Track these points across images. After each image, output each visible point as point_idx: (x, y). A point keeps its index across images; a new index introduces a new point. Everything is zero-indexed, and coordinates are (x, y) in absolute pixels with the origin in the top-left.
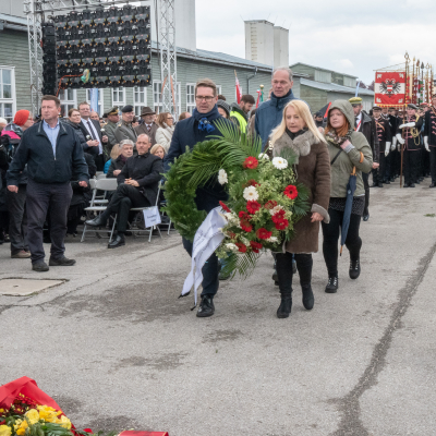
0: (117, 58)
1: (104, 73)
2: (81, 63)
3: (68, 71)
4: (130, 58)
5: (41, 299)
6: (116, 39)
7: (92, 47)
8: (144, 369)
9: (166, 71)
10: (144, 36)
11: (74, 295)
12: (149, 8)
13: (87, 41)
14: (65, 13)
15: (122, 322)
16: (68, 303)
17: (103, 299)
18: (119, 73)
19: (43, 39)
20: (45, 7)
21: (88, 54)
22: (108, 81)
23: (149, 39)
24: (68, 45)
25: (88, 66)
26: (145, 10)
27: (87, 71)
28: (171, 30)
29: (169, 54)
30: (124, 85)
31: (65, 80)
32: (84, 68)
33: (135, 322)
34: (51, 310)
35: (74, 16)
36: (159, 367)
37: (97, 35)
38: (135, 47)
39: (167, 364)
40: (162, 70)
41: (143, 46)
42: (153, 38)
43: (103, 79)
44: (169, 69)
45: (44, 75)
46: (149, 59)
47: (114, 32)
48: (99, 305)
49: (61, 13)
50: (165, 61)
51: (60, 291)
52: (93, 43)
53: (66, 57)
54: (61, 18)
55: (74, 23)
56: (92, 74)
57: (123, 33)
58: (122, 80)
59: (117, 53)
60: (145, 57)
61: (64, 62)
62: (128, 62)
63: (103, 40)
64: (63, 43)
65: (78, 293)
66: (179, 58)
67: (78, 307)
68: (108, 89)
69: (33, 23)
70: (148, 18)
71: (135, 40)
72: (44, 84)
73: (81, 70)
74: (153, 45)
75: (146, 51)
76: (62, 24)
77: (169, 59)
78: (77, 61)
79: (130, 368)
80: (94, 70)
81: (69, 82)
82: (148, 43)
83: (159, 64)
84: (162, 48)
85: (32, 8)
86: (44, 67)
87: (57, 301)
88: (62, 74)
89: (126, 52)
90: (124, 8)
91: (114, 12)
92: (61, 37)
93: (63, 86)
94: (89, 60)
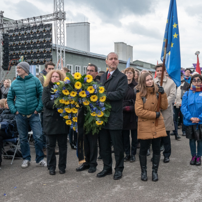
0: (36, 50)
2: (20, 53)
3: (14, 57)
4: (42, 50)
6: (36, 40)
7: (25, 45)
9: (59, 56)
10: (49, 39)
12: (51, 24)
13: (23, 42)
14: (14, 29)
18: (37, 58)
19: (4, 42)
20: (5, 26)
21: (23, 48)
22: (32, 62)
23: (51, 40)
24: (14, 44)
25: (23, 54)
26: (50, 25)
27: (22, 56)
30: (39, 64)
31: (12, 61)
32: (21, 55)
35: (17, 30)
37: (27, 39)
38: (45, 45)
40: (58, 56)
41: (49, 44)
43: (30, 61)
44: (61, 56)
45: (3, 59)
46: (51, 51)
47: (35, 37)
49: (11, 29)
50: (59, 52)
52: (26, 43)
53: (13, 50)
54: (11, 31)
55: (17, 33)
56: (25, 58)
57: (39, 37)
59: (36, 48)
60: (49, 49)
61: (12, 52)
62: (41, 52)
63: (30, 41)
64: (12, 43)
70: (51, 30)
71: (45, 41)
72: (3, 63)
73: (20, 56)
75: (50, 46)
76: (11, 34)
77: (61, 51)
78: (18, 52)
80: (26, 56)
81: (14, 63)
82: (51, 42)
83: (56, 53)
86: (4, 55)
88: (11, 59)
89: (41, 47)
90: (40, 25)
91: (35, 27)
92: (11, 40)
93: (12, 64)
94: (23, 51)
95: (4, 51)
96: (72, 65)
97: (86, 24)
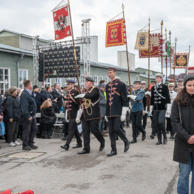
0: (67, 66)
1: (62, 72)
3: (48, 71)
4: (72, 66)
5: (36, 160)
6: (67, 59)
7: (58, 62)
8: (75, 189)
9: (86, 71)
11: (49, 159)
12: (80, 47)
13: (56, 60)
14: (48, 49)
15: (67, 170)
16: (46, 162)
17: (60, 161)
18: (67, 72)
19: (39, 59)
20: (40, 47)
21: (56, 65)
22: (63, 75)
23: (79, 59)
24: (48, 61)
25: (56, 69)
26: (78, 48)
27: (55, 71)
28: (88, 55)
29: (87, 65)
30: (70, 77)
31: (47, 75)
33: (72, 170)
34: (40, 164)
35: (51, 50)
36: (81, 188)
37: (60, 57)
39: (84, 187)
42: (81, 58)
43: (62, 74)
44: (87, 70)
45: (39, 73)
46: (79, 67)
47: (66, 56)
48: (58, 163)
49: (46, 49)
50: (86, 67)
51: (43, 157)
52: (58, 60)
53: (47, 66)
54: (46, 51)
55: (51, 53)
56: (57, 72)
57: (70, 56)
58: (69, 75)
59: (67, 64)
61: (47, 68)
62: (71, 68)
63: (62, 59)
64: (47, 60)
65: (50, 158)
66: (91, 66)
67: (50, 164)
68: (63, 78)
69: (35, 53)
70: (79, 51)
71: (74, 59)
72: (39, 76)
73: (53, 71)
74: (81, 61)
75: (78, 63)
76: (46, 53)
77: (87, 67)
78: (52, 67)
79: (70, 189)
80: (58, 71)
83: (83, 68)
84: (84, 62)
85: (35, 48)
86: (39, 70)
87: (42, 161)
88: (46, 73)
89: (70, 64)
90: (70, 47)
91: (66, 48)
92: (46, 58)
93: (46, 77)
94: (56, 67)
95: (39, 66)
96: (97, 76)
97: (95, 37)
